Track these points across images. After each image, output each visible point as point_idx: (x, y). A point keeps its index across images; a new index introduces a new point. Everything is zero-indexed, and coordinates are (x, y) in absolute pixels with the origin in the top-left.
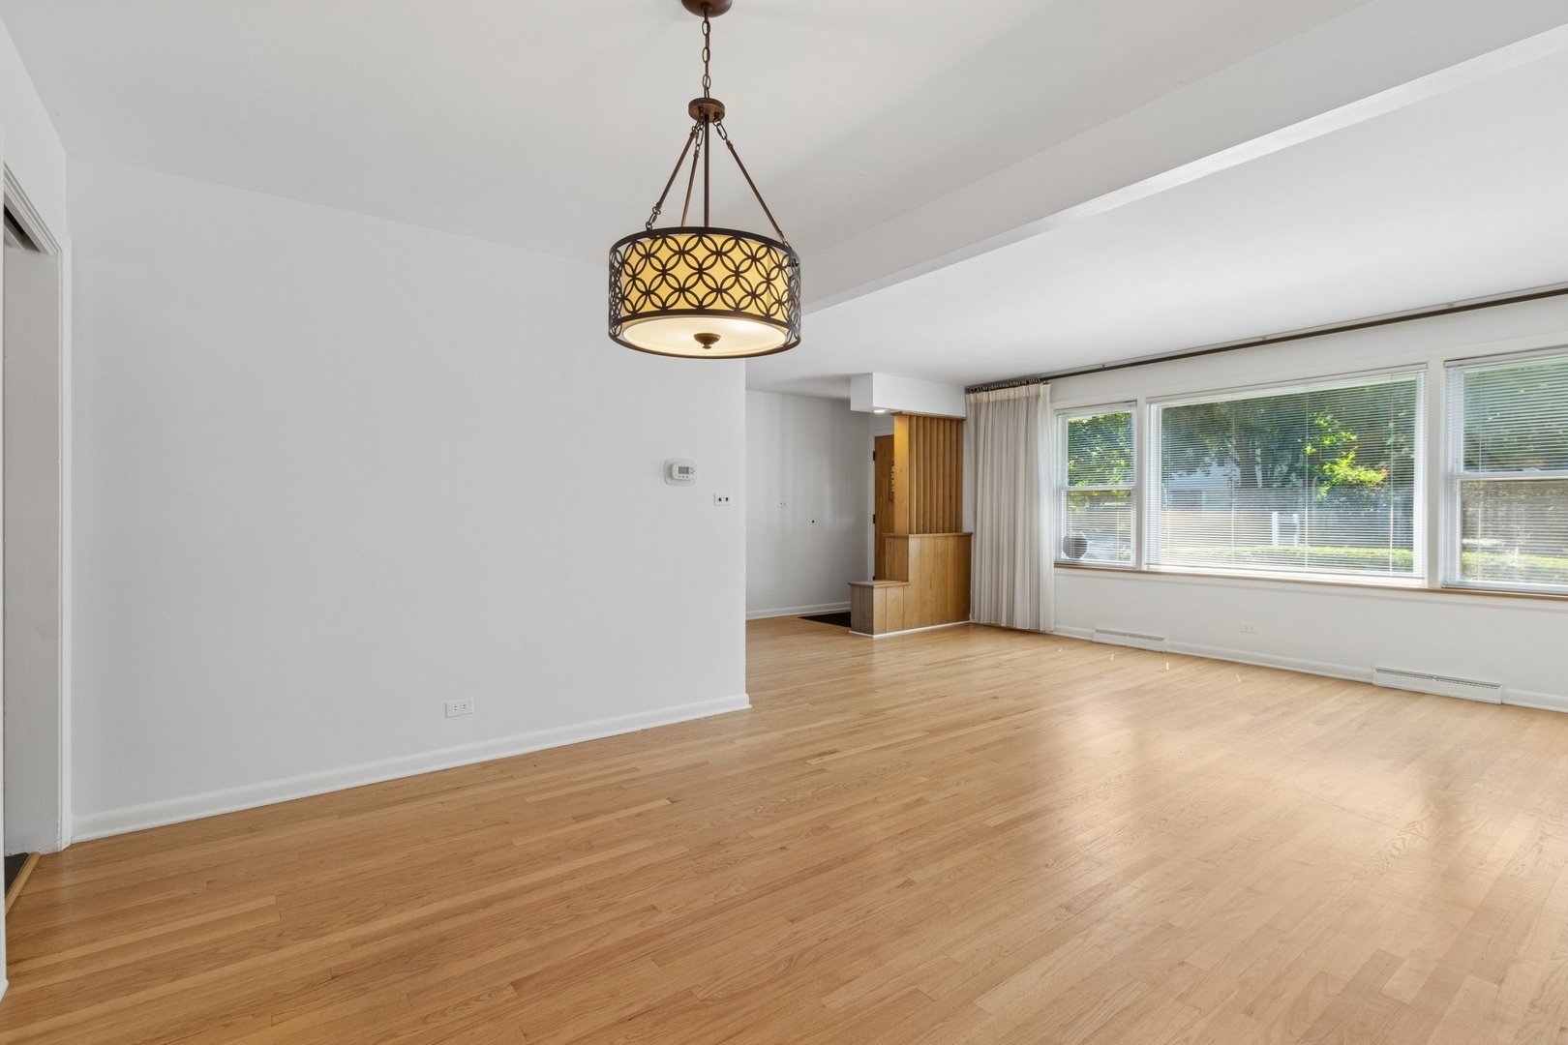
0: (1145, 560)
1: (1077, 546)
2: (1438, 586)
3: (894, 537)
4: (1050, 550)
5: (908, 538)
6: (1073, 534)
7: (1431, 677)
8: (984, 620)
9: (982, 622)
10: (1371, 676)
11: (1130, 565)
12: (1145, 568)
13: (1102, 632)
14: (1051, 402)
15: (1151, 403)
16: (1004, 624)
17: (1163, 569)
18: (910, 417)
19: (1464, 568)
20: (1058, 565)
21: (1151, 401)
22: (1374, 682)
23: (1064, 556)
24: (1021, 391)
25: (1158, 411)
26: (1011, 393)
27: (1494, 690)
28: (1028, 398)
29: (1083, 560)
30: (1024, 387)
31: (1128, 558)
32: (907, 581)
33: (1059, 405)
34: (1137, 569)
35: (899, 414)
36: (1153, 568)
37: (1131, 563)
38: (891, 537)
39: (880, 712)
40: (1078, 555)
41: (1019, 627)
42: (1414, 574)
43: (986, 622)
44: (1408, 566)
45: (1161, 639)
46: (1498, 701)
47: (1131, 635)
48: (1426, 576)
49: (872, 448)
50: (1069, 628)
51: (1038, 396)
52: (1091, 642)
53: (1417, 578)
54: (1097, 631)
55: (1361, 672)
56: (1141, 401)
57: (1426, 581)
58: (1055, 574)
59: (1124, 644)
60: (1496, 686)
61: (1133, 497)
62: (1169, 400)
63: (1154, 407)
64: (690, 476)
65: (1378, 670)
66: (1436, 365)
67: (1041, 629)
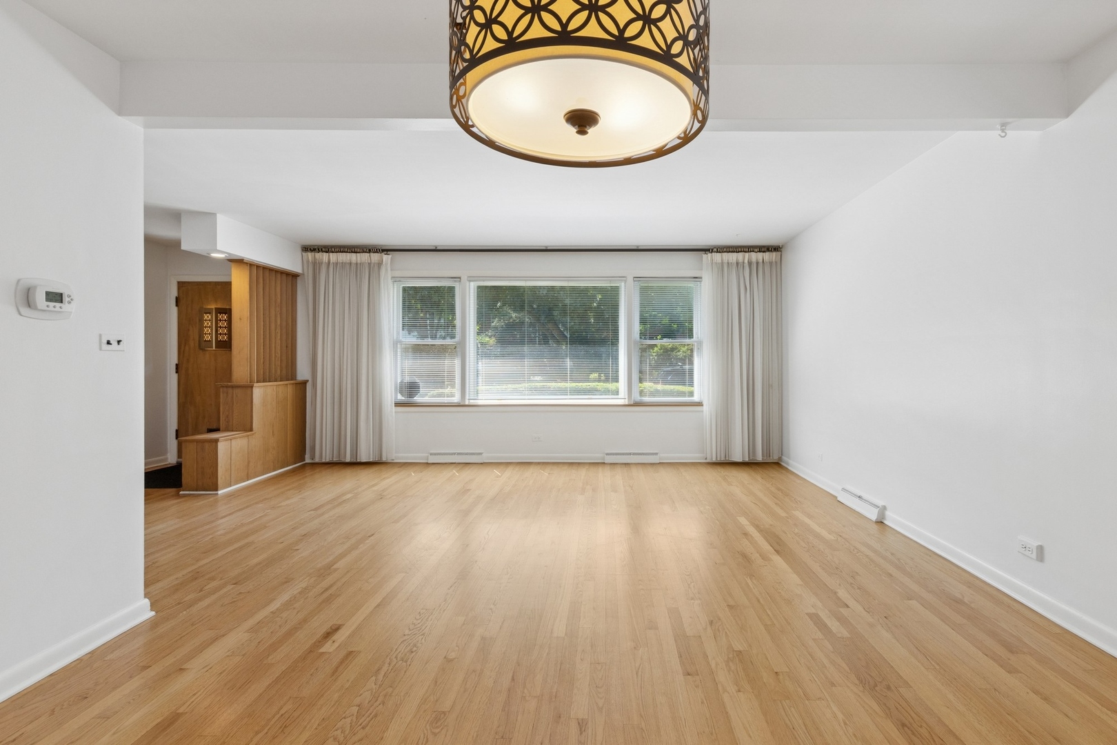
0: (467, 397)
1: (411, 388)
2: (632, 403)
3: (232, 387)
4: (390, 393)
5: (252, 387)
6: (407, 379)
7: (630, 454)
8: (327, 459)
9: (324, 461)
10: (604, 458)
11: (456, 401)
12: (467, 403)
13: (435, 454)
14: (391, 270)
15: (470, 281)
16: (348, 460)
17: (480, 402)
18: (251, 265)
19: (641, 393)
20: (398, 404)
21: (471, 279)
22: (606, 462)
23: (400, 397)
24: (364, 257)
25: (474, 287)
26: (353, 257)
27: (655, 456)
28: (370, 264)
29: (417, 399)
30: (367, 255)
31: (452, 396)
32: (251, 430)
33: (397, 274)
34: (462, 404)
35: (240, 262)
36: (472, 402)
37: (456, 399)
38: (227, 387)
39: (328, 568)
40: (411, 395)
41: (364, 460)
42: (619, 396)
43: (327, 460)
44: (617, 392)
45: (481, 454)
46: (658, 462)
47: (459, 454)
48: (627, 397)
49: (174, 292)
50: (404, 455)
51: (380, 264)
52: (427, 463)
53: (622, 399)
54: (431, 454)
55: (597, 457)
56: (464, 278)
57: (627, 400)
58: (395, 412)
59: (454, 461)
60: (656, 454)
61: (457, 350)
62: (484, 281)
63: (472, 284)
64: (65, 306)
65: (607, 454)
66: (630, 279)
67: (384, 459)
